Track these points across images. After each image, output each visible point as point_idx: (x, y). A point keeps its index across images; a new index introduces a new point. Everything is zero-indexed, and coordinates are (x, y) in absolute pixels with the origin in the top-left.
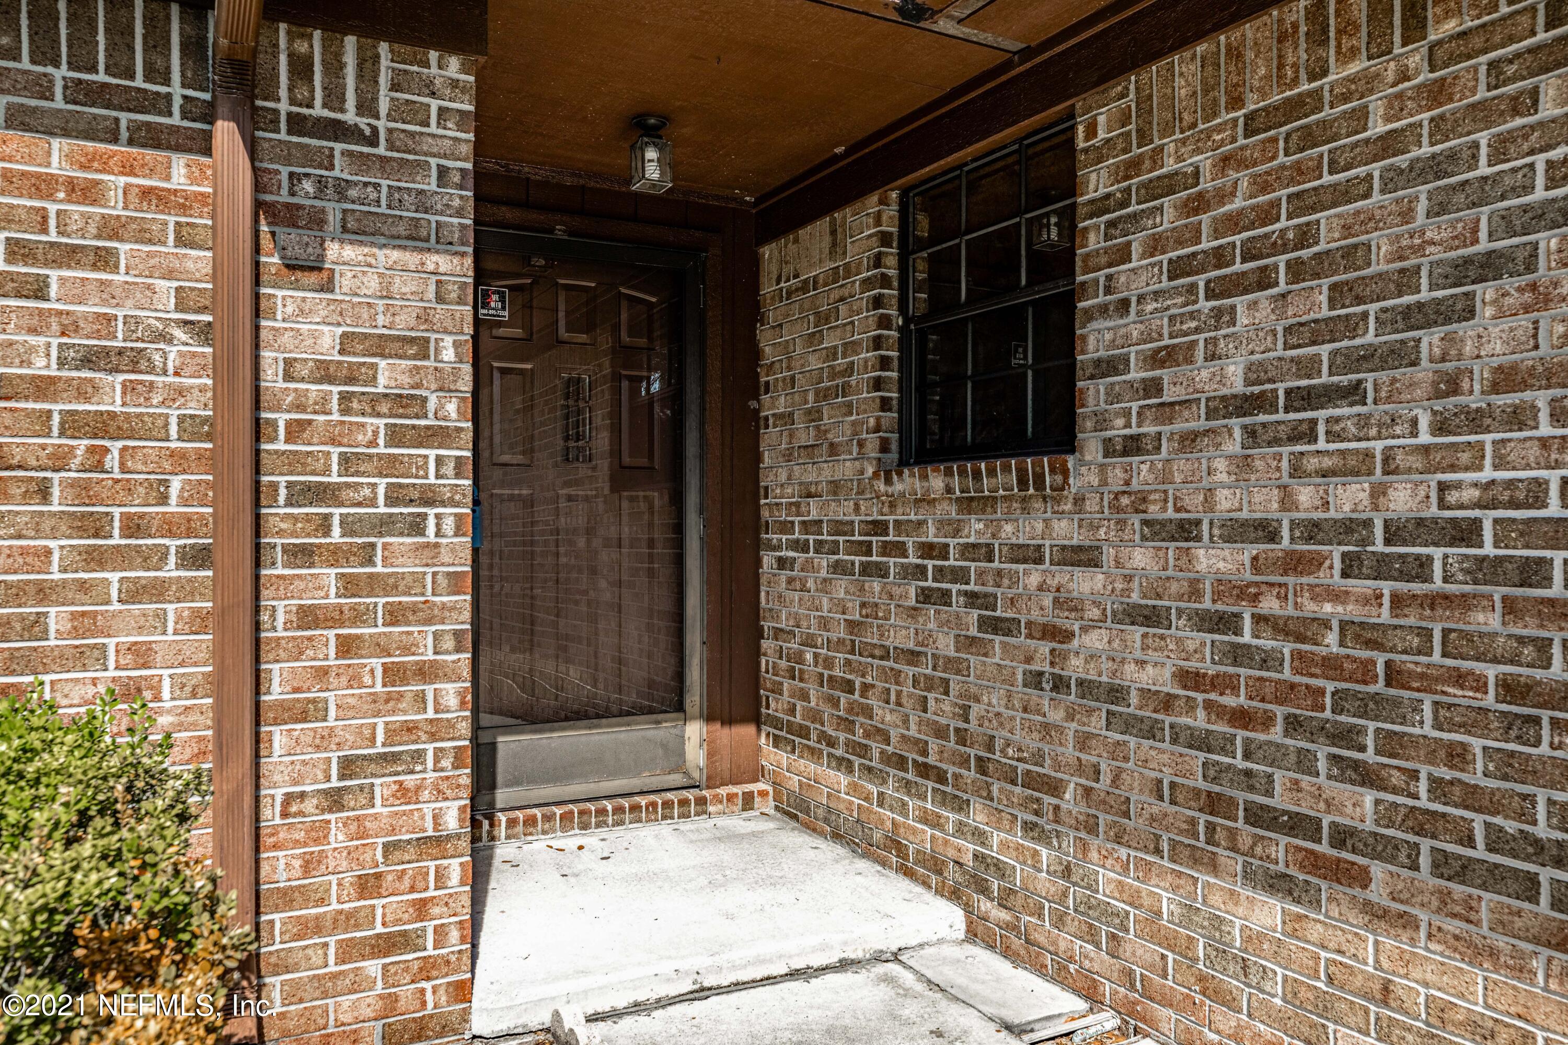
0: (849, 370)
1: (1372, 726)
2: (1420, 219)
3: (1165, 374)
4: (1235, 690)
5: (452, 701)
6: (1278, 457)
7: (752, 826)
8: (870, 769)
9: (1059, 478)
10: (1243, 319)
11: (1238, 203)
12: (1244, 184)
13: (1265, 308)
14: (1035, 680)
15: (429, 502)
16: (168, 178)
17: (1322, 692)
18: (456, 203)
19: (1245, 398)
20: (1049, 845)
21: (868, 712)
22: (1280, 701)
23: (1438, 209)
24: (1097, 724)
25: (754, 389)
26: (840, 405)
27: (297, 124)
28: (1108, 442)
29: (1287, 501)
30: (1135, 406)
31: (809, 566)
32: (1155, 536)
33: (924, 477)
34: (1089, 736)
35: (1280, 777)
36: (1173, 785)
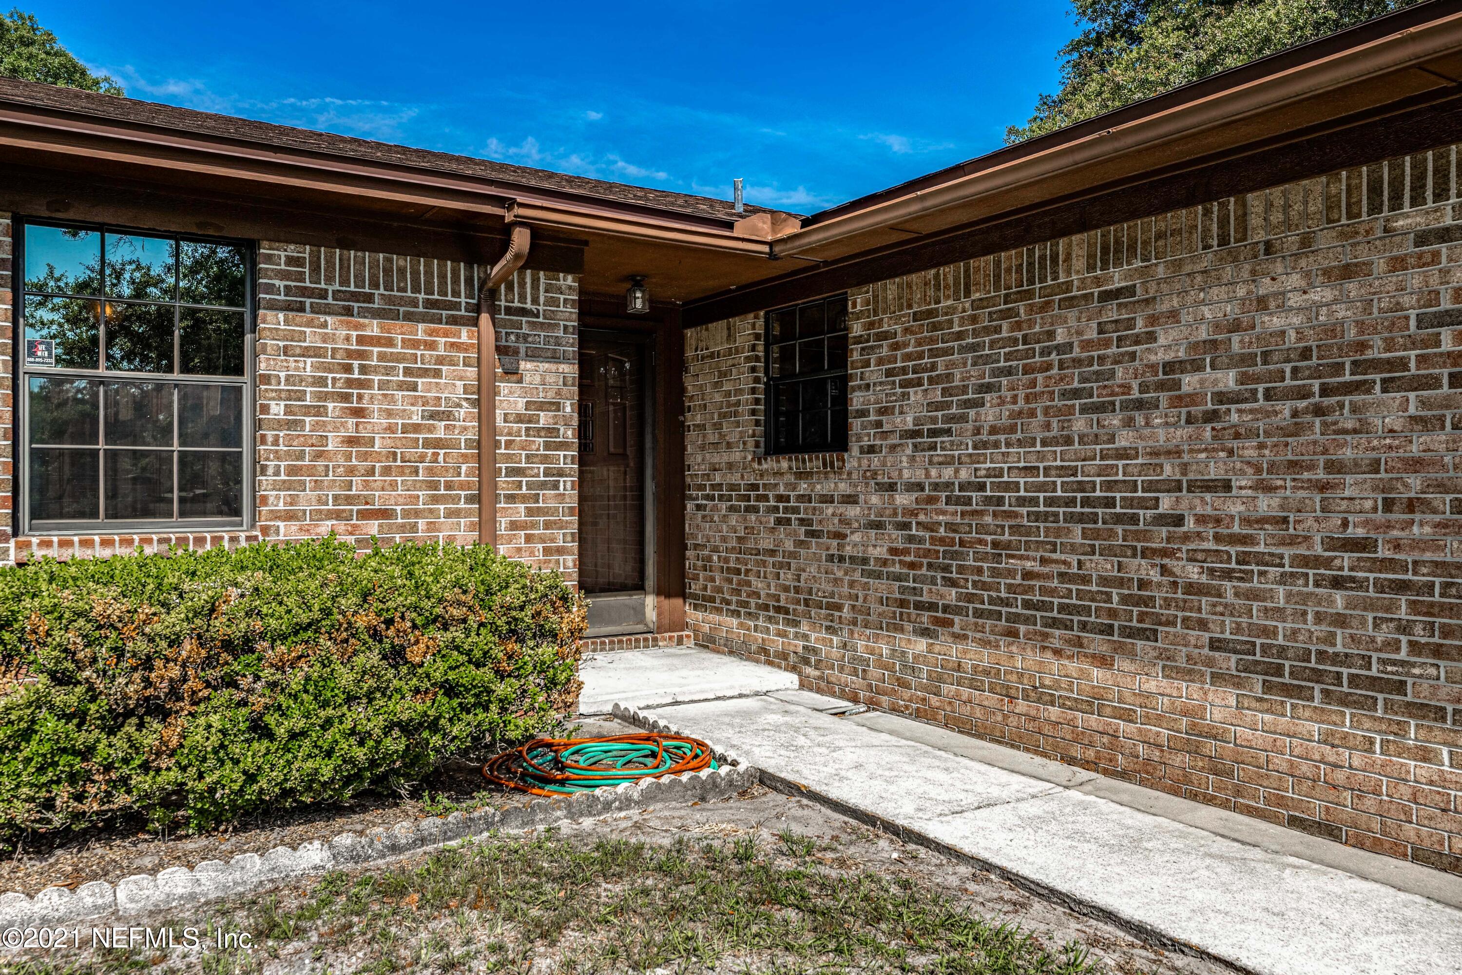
0: (738, 404)
1: (955, 563)
2: (969, 367)
3: (884, 418)
4: (910, 554)
5: (570, 564)
6: (924, 456)
7: (684, 652)
8: (750, 614)
9: (841, 463)
10: (912, 398)
11: (910, 349)
12: (913, 341)
13: (920, 394)
14: (831, 558)
15: (561, 475)
16: (460, 338)
17: (938, 551)
18: (571, 341)
19: (914, 431)
20: (837, 635)
21: (749, 584)
22: (925, 557)
23: (974, 364)
24: (857, 576)
25: (682, 410)
26: (733, 422)
27: (509, 311)
28: (861, 447)
29: (928, 476)
30: (872, 432)
31: (715, 508)
32: (880, 490)
33: (778, 461)
34: (854, 581)
35: (925, 588)
36: (887, 598)
